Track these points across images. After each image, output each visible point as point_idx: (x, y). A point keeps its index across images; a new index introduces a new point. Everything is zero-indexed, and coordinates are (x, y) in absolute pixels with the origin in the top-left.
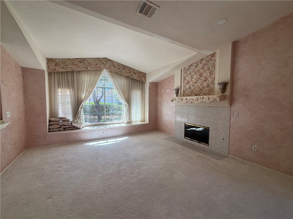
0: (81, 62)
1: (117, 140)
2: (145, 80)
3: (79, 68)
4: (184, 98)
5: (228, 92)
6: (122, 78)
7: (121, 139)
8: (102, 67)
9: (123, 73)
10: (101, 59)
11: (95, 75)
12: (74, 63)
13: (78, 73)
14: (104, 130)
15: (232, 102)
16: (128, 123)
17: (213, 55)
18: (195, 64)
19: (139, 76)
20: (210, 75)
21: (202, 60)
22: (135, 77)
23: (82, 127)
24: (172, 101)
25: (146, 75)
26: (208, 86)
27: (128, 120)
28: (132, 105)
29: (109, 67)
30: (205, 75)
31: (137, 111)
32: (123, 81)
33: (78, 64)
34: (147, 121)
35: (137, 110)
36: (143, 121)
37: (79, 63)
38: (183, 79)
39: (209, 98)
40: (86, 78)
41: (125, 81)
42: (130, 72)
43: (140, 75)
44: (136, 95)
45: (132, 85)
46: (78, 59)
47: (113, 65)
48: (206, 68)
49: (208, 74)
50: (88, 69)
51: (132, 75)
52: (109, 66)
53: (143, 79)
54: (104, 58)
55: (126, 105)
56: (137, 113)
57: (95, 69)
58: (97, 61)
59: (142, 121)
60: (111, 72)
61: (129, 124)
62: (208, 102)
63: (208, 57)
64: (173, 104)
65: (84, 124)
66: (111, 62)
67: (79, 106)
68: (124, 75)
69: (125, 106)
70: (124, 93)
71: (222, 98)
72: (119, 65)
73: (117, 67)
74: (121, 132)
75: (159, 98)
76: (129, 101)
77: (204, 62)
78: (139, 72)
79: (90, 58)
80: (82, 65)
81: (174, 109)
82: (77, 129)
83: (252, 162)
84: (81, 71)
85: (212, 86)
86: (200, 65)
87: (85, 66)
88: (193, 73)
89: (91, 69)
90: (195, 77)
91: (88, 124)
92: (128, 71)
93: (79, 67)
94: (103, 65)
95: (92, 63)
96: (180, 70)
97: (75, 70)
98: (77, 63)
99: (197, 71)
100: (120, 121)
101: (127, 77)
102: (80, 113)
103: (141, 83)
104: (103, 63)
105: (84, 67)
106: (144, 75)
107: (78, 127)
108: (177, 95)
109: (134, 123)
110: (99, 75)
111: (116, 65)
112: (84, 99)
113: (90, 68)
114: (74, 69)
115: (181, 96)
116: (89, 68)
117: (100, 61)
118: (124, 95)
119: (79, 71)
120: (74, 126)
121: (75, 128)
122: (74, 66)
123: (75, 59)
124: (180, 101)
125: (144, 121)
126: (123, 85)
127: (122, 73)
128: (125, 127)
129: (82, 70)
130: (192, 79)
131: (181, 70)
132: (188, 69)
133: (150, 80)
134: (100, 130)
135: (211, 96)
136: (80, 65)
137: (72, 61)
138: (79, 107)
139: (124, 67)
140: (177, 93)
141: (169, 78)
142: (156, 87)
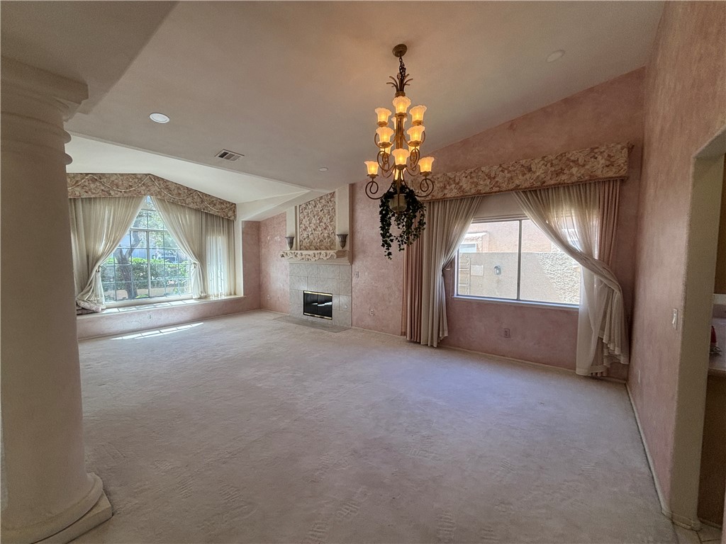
0: (94, 180)
1: (179, 328)
2: (235, 216)
3: (90, 193)
4: (299, 252)
5: (347, 247)
6: (184, 211)
7: (189, 326)
8: (143, 192)
9: (187, 202)
10: (139, 177)
11: (127, 207)
12: (77, 182)
13: (88, 202)
14: (151, 313)
15: (352, 259)
16: (200, 298)
17: (333, 195)
18: (313, 202)
19: (222, 209)
20: (331, 222)
21: (321, 198)
22: (214, 211)
23: (102, 309)
24: (283, 256)
25: (235, 207)
26: (329, 237)
27: (202, 293)
28: (208, 263)
29: (159, 192)
30: (324, 220)
31: (219, 275)
32: (189, 219)
33: (87, 184)
34: (241, 294)
35: (219, 273)
36: (233, 293)
37: (90, 182)
38: (298, 222)
39: (326, 253)
40: (107, 212)
41: (193, 217)
42: (202, 202)
43: (223, 206)
44: (217, 244)
45: (207, 225)
46: (87, 174)
47: (167, 188)
48: (326, 211)
49: (329, 221)
50: (110, 194)
51: (207, 207)
52: (158, 190)
53: (230, 214)
54: (146, 175)
55: (195, 263)
56: (219, 279)
57: (125, 195)
58: (131, 180)
59: (231, 295)
60: (162, 200)
61: (203, 301)
62: (325, 259)
63: (327, 195)
64: (285, 261)
65: (105, 303)
66: (161, 182)
67: (90, 269)
68: (190, 206)
69: (193, 265)
70: (190, 241)
71: (340, 255)
72: (179, 188)
73: (176, 191)
74: (186, 316)
75: (263, 251)
76: (201, 256)
77: (323, 201)
78: (222, 202)
79: (116, 174)
80: (96, 187)
81: (288, 269)
82: (91, 313)
83: (370, 329)
84: (95, 198)
85: (332, 236)
86: (319, 205)
87: (103, 188)
88: (311, 215)
89: (117, 194)
90: (314, 221)
91: (112, 303)
92: (199, 200)
93: (90, 190)
94: (144, 188)
95: (121, 183)
96: (294, 207)
97: (80, 196)
98: (85, 182)
99: (315, 213)
100: (183, 296)
101: (197, 210)
102: (95, 281)
103: (226, 223)
104: (144, 184)
105: (102, 190)
106: (233, 207)
107: (94, 309)
108: (291, 247)
109: (213, 298)
110: (136, 207)
111: (172, 187)
112: (102, 254)
113: (116, 192)
114: (77, 193)
115: (296, 250)
116: (112, 193)
117: (136, 180)
118: (191, 244)
119: (90, 199)
120: (83, 308)
121: (86, 312)
122: (78, 189)
123: (81, 174)
124: (293, 256)
125: (235, 294)
126: (187, 224)
127: (185, 203)
128: (195, 306)
129: (97, 196)
130: (310, 223)
131: (296, 207)
132: (305, 208)
133: (243, 217)
134: (143, 313)
135: (328, 252)
136: (92, 186)
137: (74, 177)
138: (91, 272)
139: (190, 192)
140: (291, 244)
141: (278, 217)
142: (255, 230)
